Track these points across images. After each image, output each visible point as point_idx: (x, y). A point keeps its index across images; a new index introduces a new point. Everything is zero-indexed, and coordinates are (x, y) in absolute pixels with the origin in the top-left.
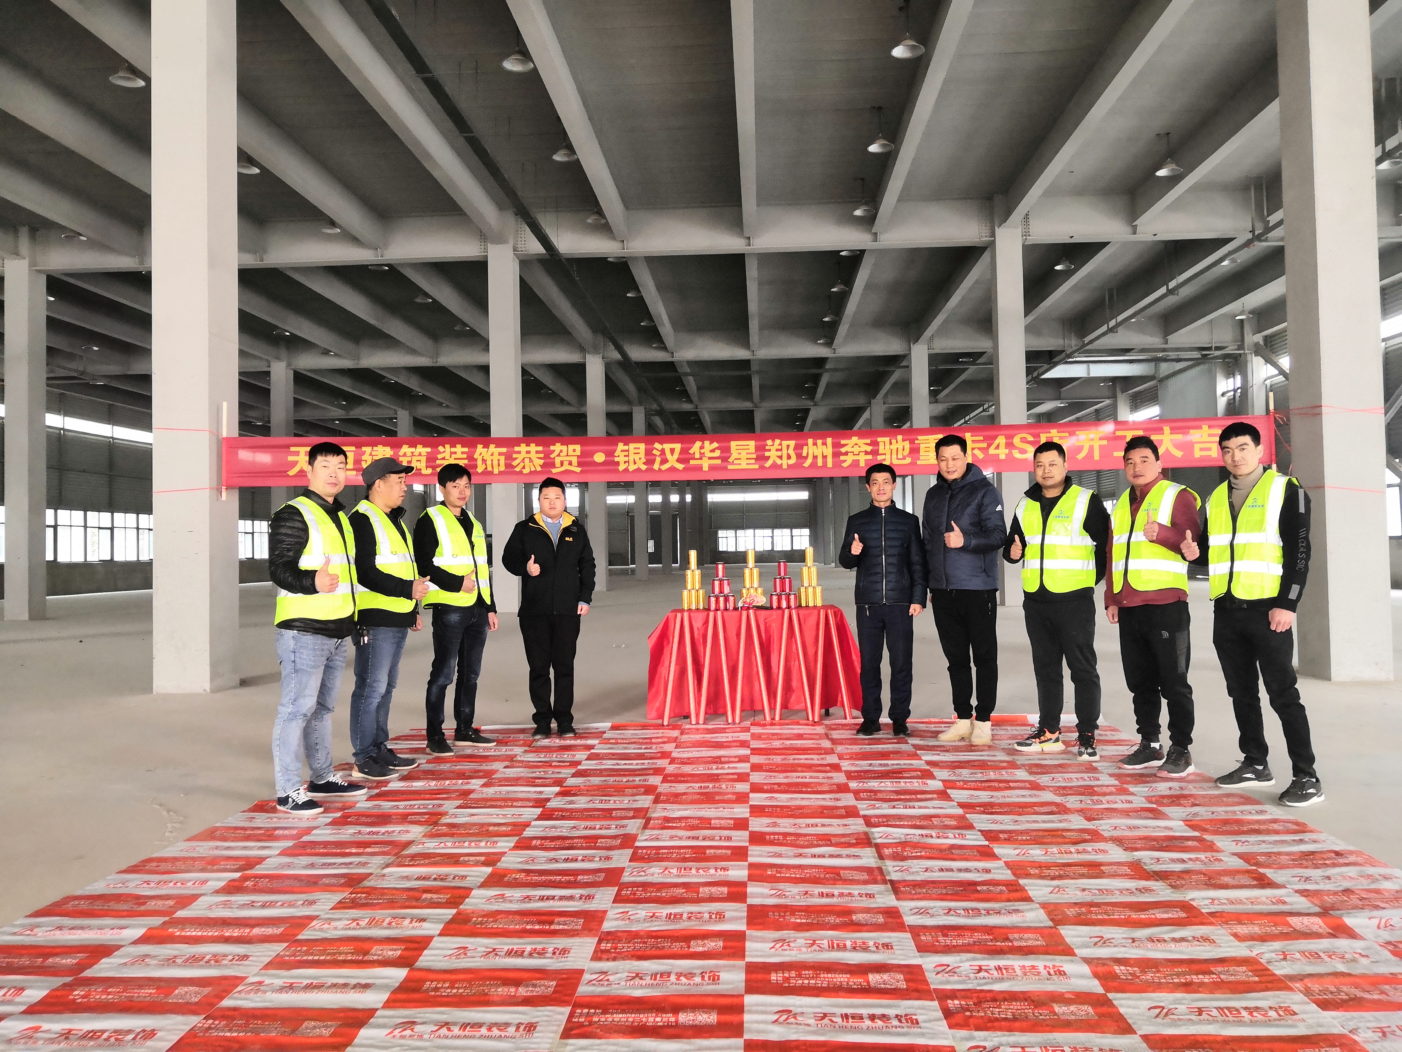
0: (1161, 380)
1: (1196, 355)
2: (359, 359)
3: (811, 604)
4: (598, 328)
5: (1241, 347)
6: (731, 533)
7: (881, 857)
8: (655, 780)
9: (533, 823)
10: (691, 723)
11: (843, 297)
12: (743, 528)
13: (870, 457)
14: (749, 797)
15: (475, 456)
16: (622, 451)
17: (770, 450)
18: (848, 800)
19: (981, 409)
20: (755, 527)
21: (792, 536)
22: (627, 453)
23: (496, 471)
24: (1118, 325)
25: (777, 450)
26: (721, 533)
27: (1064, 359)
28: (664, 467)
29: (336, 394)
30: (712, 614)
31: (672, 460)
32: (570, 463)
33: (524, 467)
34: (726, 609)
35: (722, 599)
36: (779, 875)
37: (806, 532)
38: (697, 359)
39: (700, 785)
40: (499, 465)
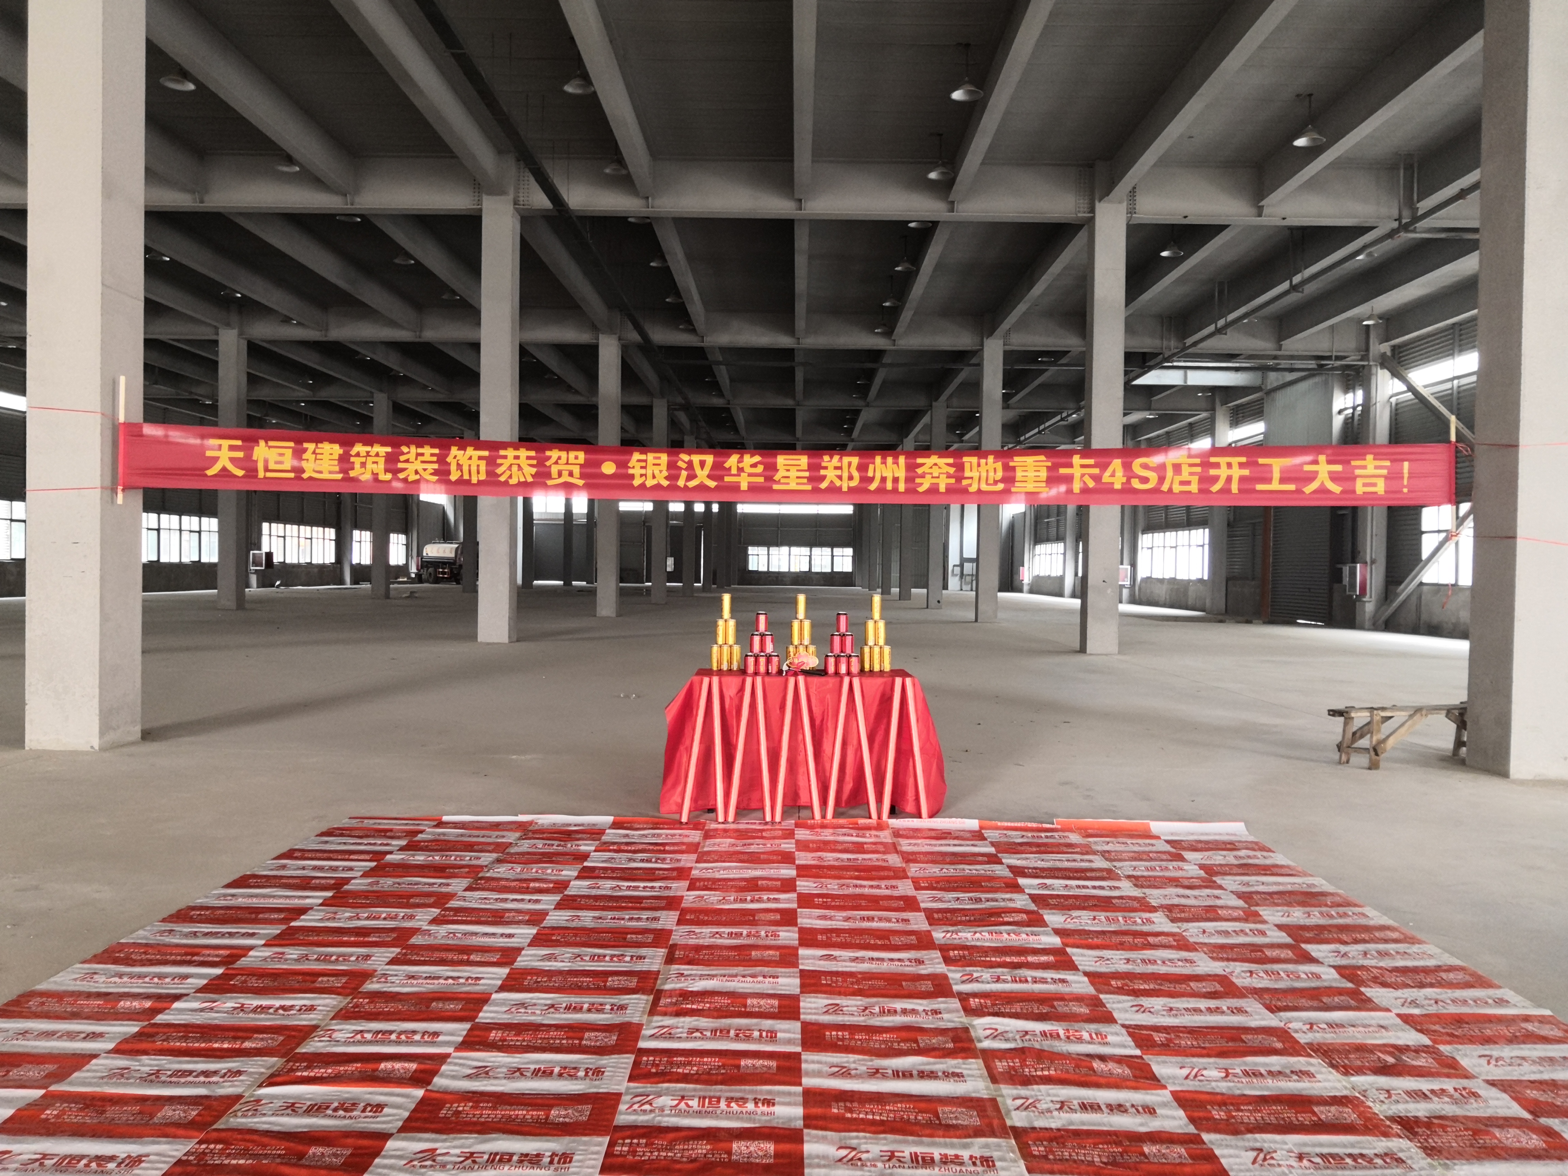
0: (1270, 392)
1: (1312, 364)
2: (327, 330)
3: (877, 668)
4: (613, 303)
5: (1365, 357)
6: (762, 550)
7: (994, 1078)
8: (668, 919)
9: (494, 996)
10: (716, 820)
11: (909, 278)
12: (778, 544)
13: (953, 481)
14: (797, 955)
15: (449, 460)
16: (639, 461)
17: (826, 468)
18: (933, 963)
19: (1058, 418)
20: (790, 544)
21: (833, 556)
22: (643, 464)
23: (474, 480)
24: (1228, 325)
25: (836, 468)
26: (751, 550)
27: (1162, 362)
28: (692, 484)
29: (301, 371)
30: (749, 681)
31: (702, 475)
32: (571, 474)
33: (510, 477)
34: (768, 673)
35: (762, 661)
36: (849, 1115)
37: (849, 551)
38: (732, 345)
39: (730, 930)
40: (478, 473)
